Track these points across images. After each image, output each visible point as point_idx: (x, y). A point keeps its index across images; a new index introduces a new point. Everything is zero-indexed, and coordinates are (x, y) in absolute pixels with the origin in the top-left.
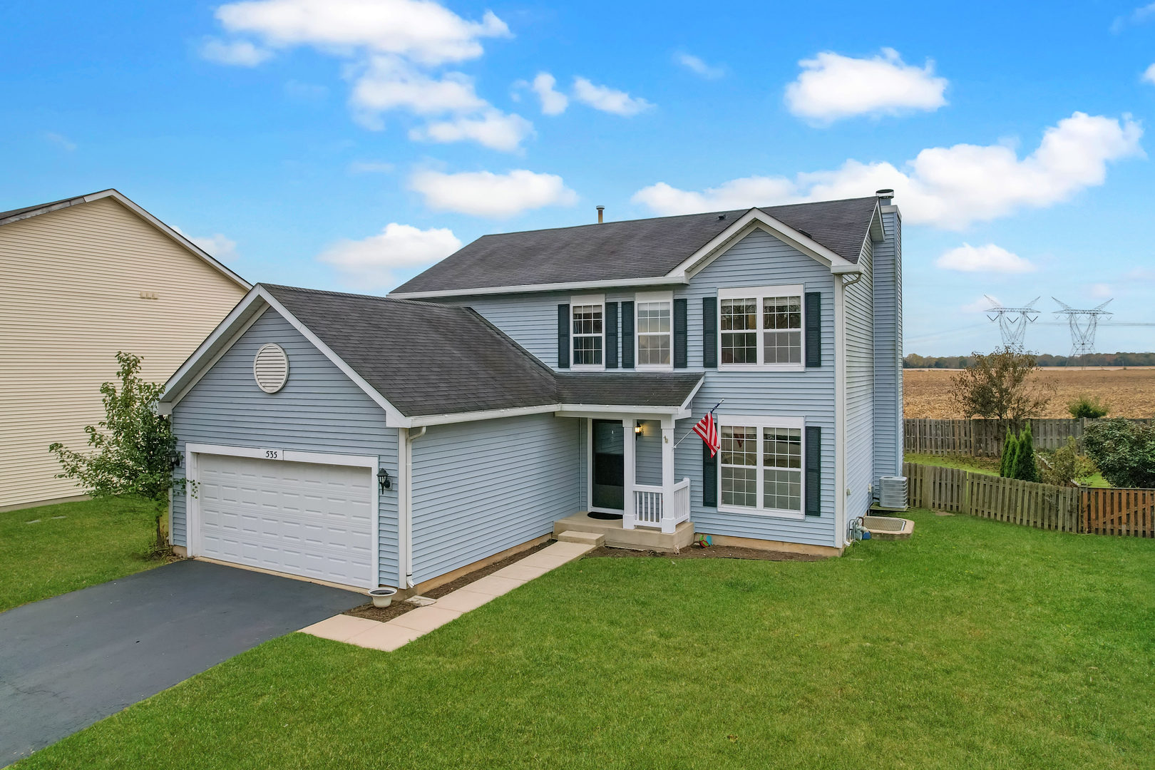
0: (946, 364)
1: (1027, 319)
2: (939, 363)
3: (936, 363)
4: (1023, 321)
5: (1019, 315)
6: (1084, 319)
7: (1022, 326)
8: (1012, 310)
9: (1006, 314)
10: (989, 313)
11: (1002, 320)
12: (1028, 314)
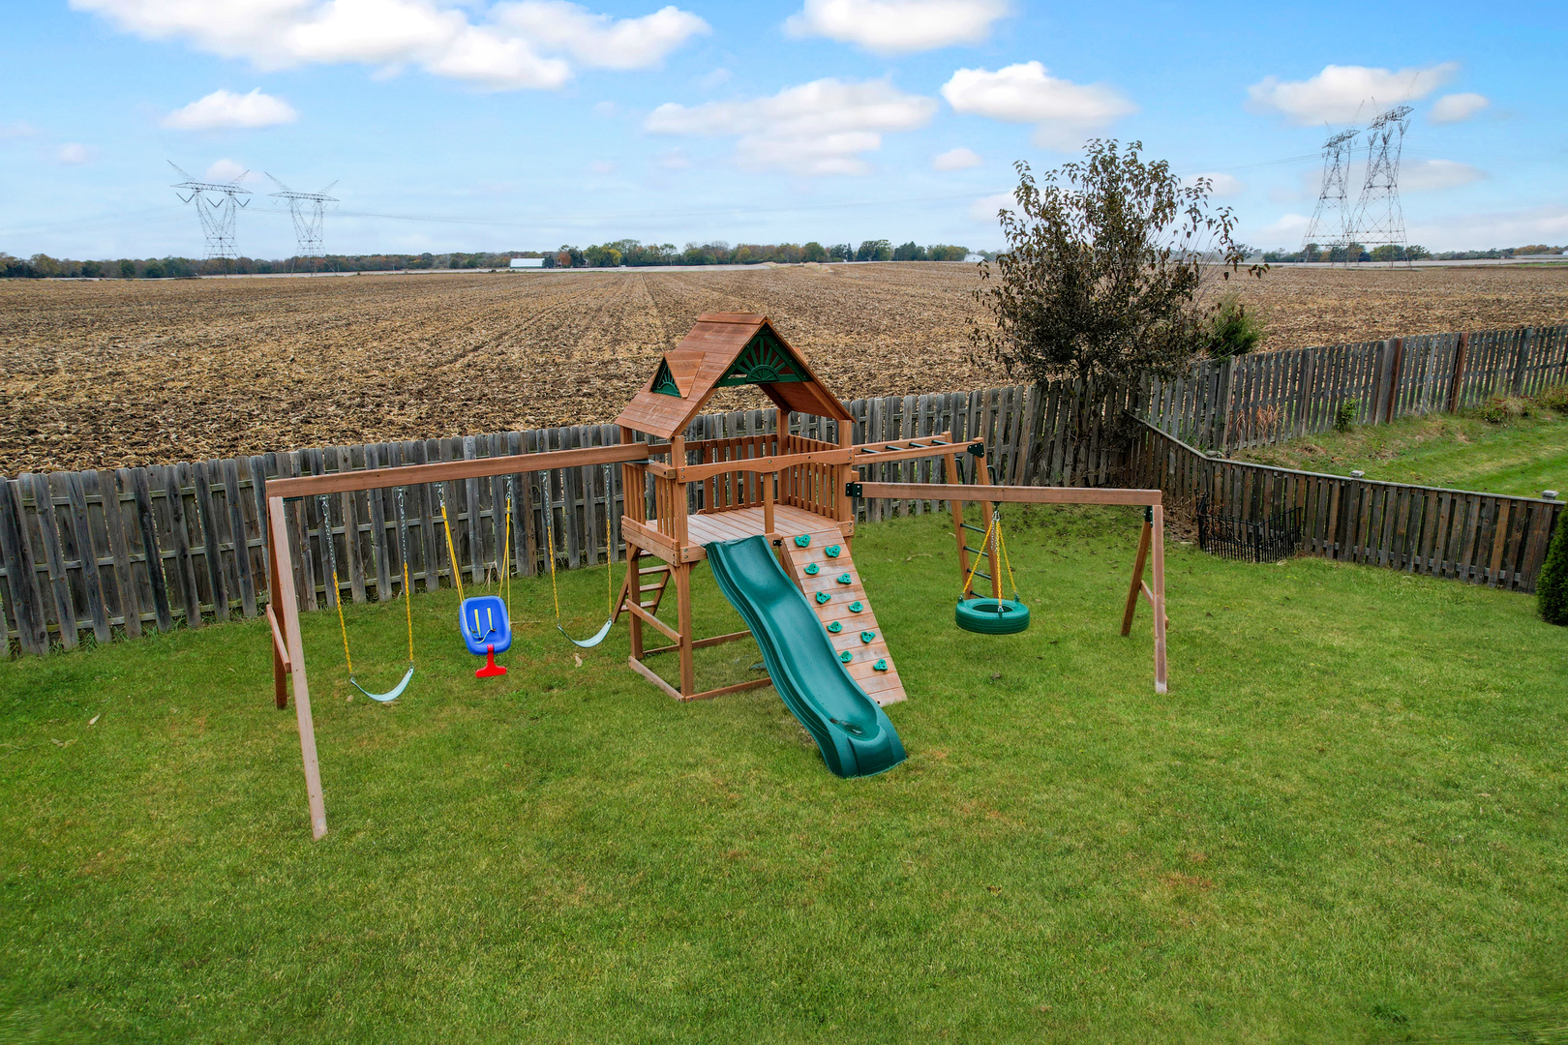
0: (101, 271)
1: (236, 204)
2: (90, 270)
3: (84, 269)
4: (230, 205)
5: (224, 196)
6: (308, 205)
7: (230, 212)
8: (212, 187)
9: (205, 193)
10: (179, 191)
11: (200, 203)
12: (237, 195)
